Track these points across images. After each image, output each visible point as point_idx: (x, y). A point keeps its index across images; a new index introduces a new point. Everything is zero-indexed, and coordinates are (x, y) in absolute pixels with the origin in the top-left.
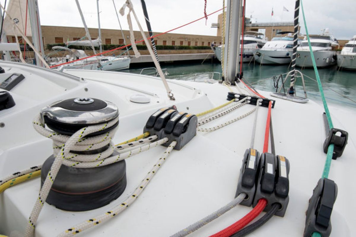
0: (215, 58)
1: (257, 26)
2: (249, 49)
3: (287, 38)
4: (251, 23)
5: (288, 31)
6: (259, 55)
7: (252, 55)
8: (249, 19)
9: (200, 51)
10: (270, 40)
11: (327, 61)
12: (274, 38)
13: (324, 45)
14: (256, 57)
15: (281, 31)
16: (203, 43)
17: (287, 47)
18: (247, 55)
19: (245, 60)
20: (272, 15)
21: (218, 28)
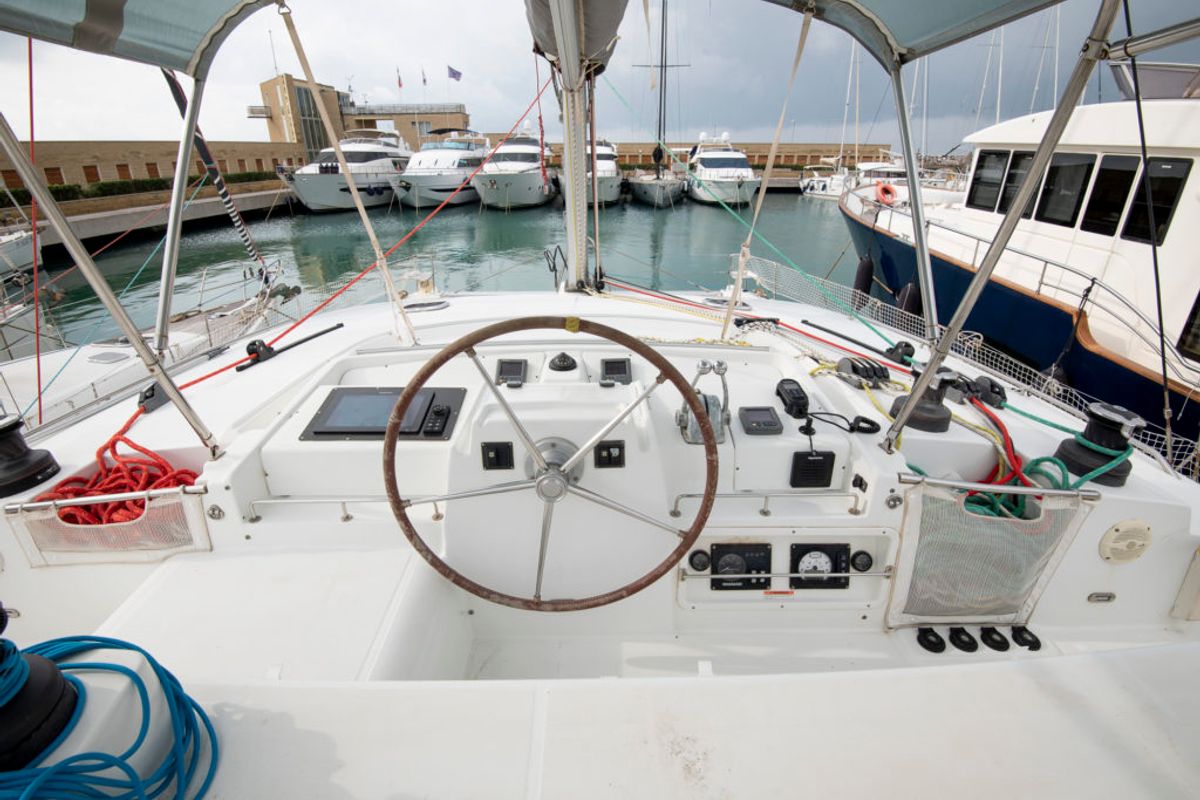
0: (295, 201)
1: (372, 114)
2: (377, 174)
3: (453, 145)
4: (352, 104)
5: (449, 127)
6: (407, 188)
7: (389, 188)
8: (348, 96)
9: (245, 185)
10: (416, 148)
11: (546, 192)
12: (425, 145)
13: (532, 158)
14: (400, 193)
15: (437, 128)
16: (241, 162)
17: (461, 165)
18: (375, 189)
19: (374, 200)
20: (400, 85)
21: (270, 118)
